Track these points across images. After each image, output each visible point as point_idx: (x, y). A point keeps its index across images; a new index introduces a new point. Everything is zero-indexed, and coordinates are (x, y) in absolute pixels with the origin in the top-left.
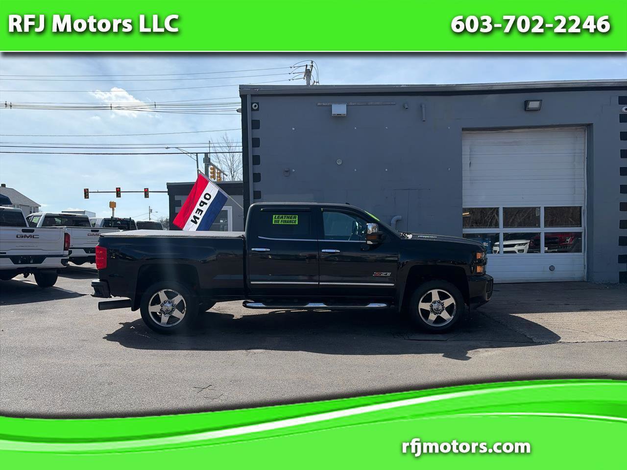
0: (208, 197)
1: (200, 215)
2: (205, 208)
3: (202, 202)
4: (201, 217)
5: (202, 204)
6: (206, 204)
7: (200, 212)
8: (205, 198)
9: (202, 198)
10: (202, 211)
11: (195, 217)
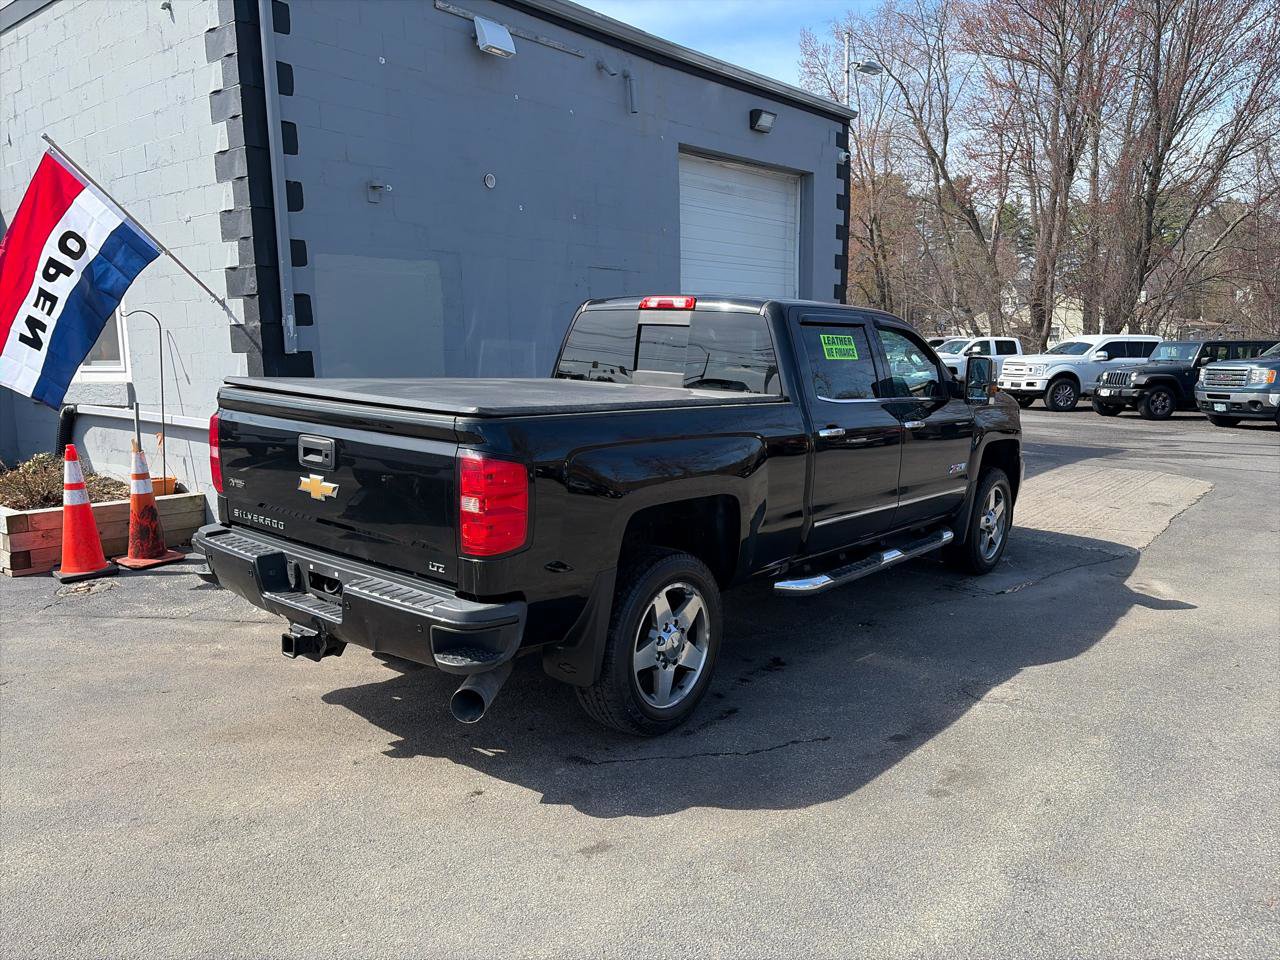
0: (73, 245)
1: (49, 313)
2: (63, 287)
3: (52, 262)
4: (51, 322)
5: (52, 271)
6: (68, 272)
7: (48, 304)
8: (63, 246)
9: (51, 250)
10: (53, 300)
11: (33, 323)
